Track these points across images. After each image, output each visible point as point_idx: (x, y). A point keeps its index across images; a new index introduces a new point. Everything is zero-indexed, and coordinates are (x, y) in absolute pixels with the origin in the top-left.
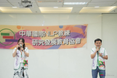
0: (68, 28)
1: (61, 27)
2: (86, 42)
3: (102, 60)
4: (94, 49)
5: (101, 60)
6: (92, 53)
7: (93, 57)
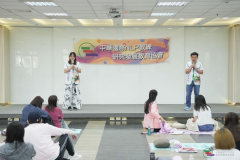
0: (149, 41)
1: (142, 41)
2: (168, 56)
3: (198, 75)
4: (190, 63)
5: (196, 74)
6: (187, 68)
7: (188, 72)
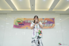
2: (55, 25)
